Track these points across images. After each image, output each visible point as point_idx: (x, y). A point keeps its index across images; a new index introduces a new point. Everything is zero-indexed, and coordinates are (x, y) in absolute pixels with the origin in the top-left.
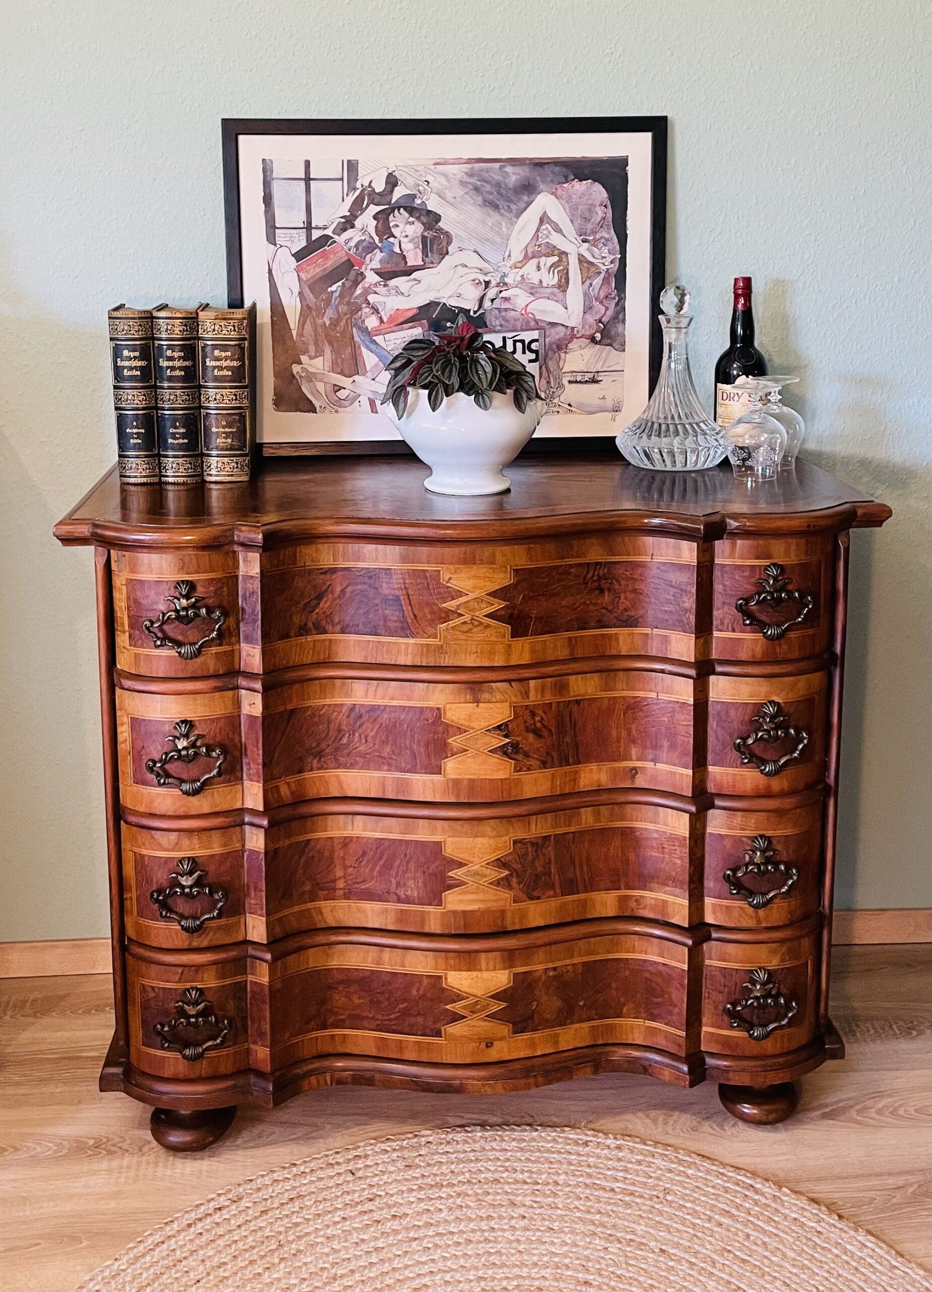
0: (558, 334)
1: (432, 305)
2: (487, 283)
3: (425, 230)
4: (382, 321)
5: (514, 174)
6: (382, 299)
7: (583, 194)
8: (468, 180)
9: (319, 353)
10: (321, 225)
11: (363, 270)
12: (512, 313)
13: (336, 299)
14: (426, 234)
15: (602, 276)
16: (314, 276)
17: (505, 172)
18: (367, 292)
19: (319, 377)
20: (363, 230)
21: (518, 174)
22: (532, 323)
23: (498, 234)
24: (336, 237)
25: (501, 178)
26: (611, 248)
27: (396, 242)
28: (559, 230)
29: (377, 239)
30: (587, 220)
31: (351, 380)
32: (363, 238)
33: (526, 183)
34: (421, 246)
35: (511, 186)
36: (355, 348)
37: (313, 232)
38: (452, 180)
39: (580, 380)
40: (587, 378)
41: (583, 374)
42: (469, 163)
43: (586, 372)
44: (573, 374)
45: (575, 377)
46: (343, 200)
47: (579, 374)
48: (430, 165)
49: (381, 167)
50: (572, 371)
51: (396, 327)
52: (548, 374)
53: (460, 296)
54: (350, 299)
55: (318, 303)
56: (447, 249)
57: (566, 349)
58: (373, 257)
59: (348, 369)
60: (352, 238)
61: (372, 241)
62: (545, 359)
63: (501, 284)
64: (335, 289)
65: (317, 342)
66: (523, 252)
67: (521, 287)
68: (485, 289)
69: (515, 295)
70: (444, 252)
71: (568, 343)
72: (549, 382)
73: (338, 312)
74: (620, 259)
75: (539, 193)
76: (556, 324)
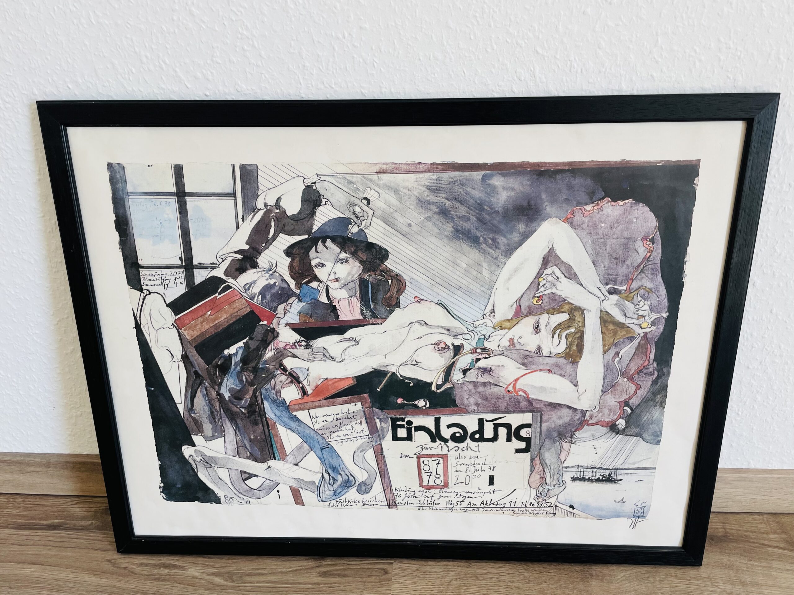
0: (560, 418)
1: (377, 374)
2: (458, 350)
3: (364, 271)
4: (304, 392)
5: (504, 188)
6: (305, 365)
7: (617, 221)
8: (432, 198)
9: (219, 432)
10: (207, 261)
11: (274, 324)
12: (495, 389)
13: (236, 364)
14: (366, 277)
15: (636, 343)
16: (202, 334)
17: (489, 185)
18: (280, 355)
19: (220, 462)
20: (271, 270)
21: (513, 189)
22: (524, 404)
23: (476, 279)
24: (231, 281)
25: (483, 196)
26: (654, 302)
27: (322, 287)
28: (571, 275)
29: (292, 283)
30: (619, 260)
31: (265, 465)
32: (272, 282)
33: (525, 204)
34: (358, 294)
35: (499, 207)
36: (268, 426)
37: (196, 272)
38: (406, 198)
39: (589, 478)
40: (600, 475)
41: (595, 470)
42: (433, 172)
43: (599, 468)
44: (579, 469)
45: (582, 473)
46: (238, 227)
47: (588, 470)
48: (371, 174)
49: (294, 175)
50: (578, 466)
51: (325, 401)
52: (543, 468)
53: (416, 364)
54: (258, 363)
55: (211, 370)
56: (398, 299)
57: (572, 437)
58: (288, 308)
59: (261, 452)
60: (254, 282)
61: (286, 286)
62: (540, 449)
63: (479, 350)
64: (235, 351)
65: (214, 419)
66: (515, 307)
67: (509, 354)
68: (455, 355)
69: (499, 366)
70: (394, 303)
71: (576, 430)
72: (543, 478)
73: (241, 381)
74: (667, 319)
75: (544, 220)
76: (560, 405)
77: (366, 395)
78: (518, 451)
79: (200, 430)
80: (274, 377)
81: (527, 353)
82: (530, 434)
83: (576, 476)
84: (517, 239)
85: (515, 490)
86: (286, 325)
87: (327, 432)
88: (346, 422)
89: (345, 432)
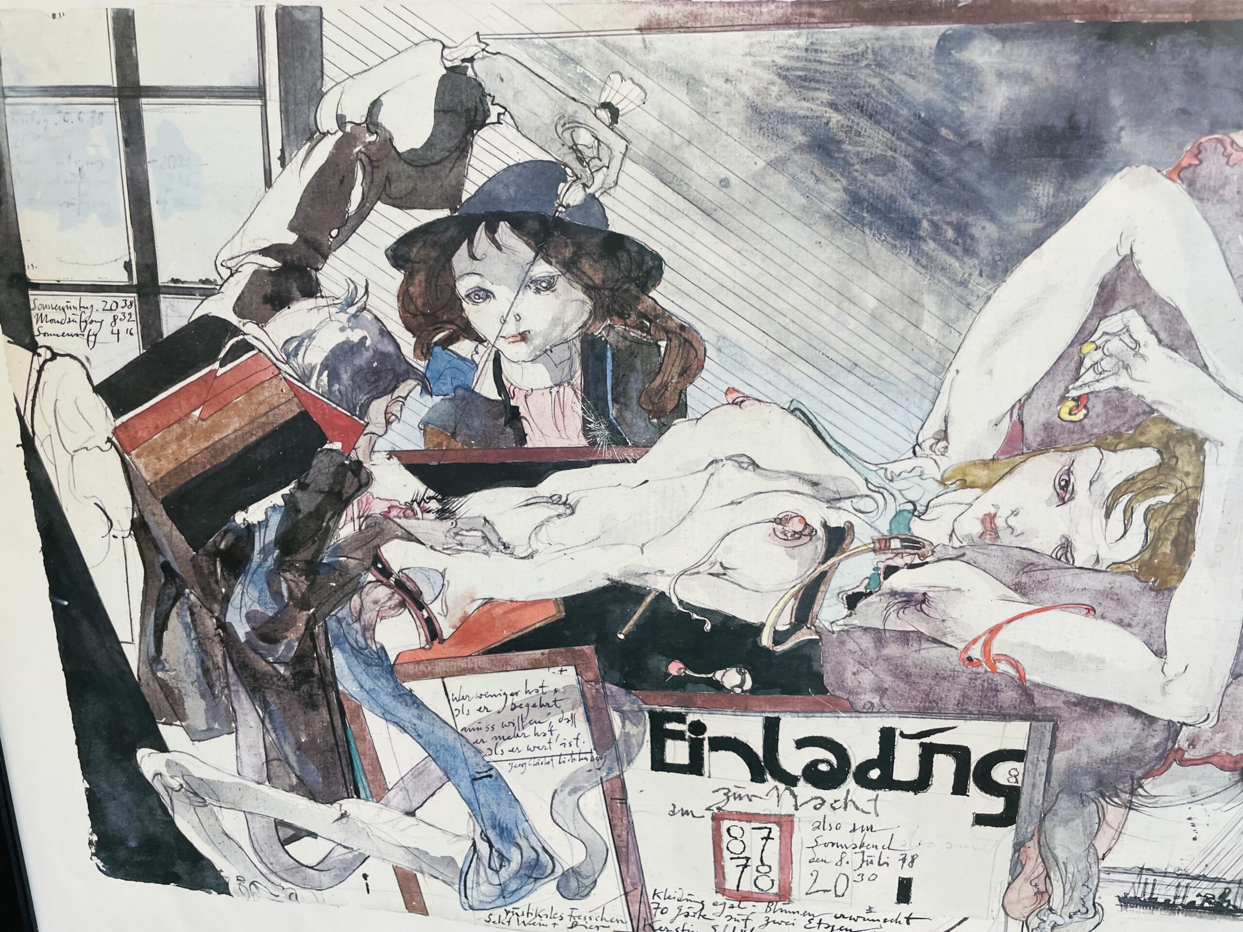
0: (1105, 739)
1: (620, 594)
3: (593, 313)
4: (433, 633)
5: (1000, 75)
6: (436, 560)
8: (791, 103)
9: (223, 720)
10: (191, 275)
11: (360, 452)
12: (933, 653)
13: (264, 551)
14: (599, 330)
16: (180, 468)
17: (958, 65)
18: (376, 532)
19: (226, 793)
20: (354, 306)
21: (1027, 78)
22: (1008, 697)
23: (901, 343)
24: (250, 329)
25: (936, 96)
27: (483, 357)
28: (1179, 339)
29: (407, 342)
31: (334, 810)
32: (355, 336)
33: (1059, 123)
34: (578, 380)
35: (982, 133)
36: (341, 712)
37: (166, 303)
38: (719, 102)
39: (1168, 901)
40: (1199, 895)
41: (1184, 882)
42: (799, 25)
43: (1196, 878)
44: (1144, 877)
45: (1150, 887)
46: (268, 183)
47: (1168, 880)
48: (623, 32)
49: (418, 38)
50: (1142, 869)
51: (485, 658)
52: (1046, 868)
53: (722, 572)
54: (319, 551)
55: (203, 561)
56: (682, 393)
57: (1133, 793)
58: (396, 409)
59: (324, 777)
60: (310, 335)
61: (390, 349)
62: (1042, 820)
63: (896, 544)
64: (262, 517)
65: (211, 686)
66: (1006, 425)
67: (980, 559)
68: (829, 554)
69: (948, 589)
70: (670, 406)
71: (1146, 776)
72: (1043, 894)
73: (276, 595)
75: (1111, 170)
76: (1109, 705)
77: (589, 649)
78: (981, 820)
79: (177, 712)
80: (359, 589)
81: (1031, 557)
82: (1020, 778)
83: (1132, 895)
84: (1027, 228)
85: (965, 919)
86: (391, 454)
87: (488, 736)
88: (535, 714)
89: (533, 741)
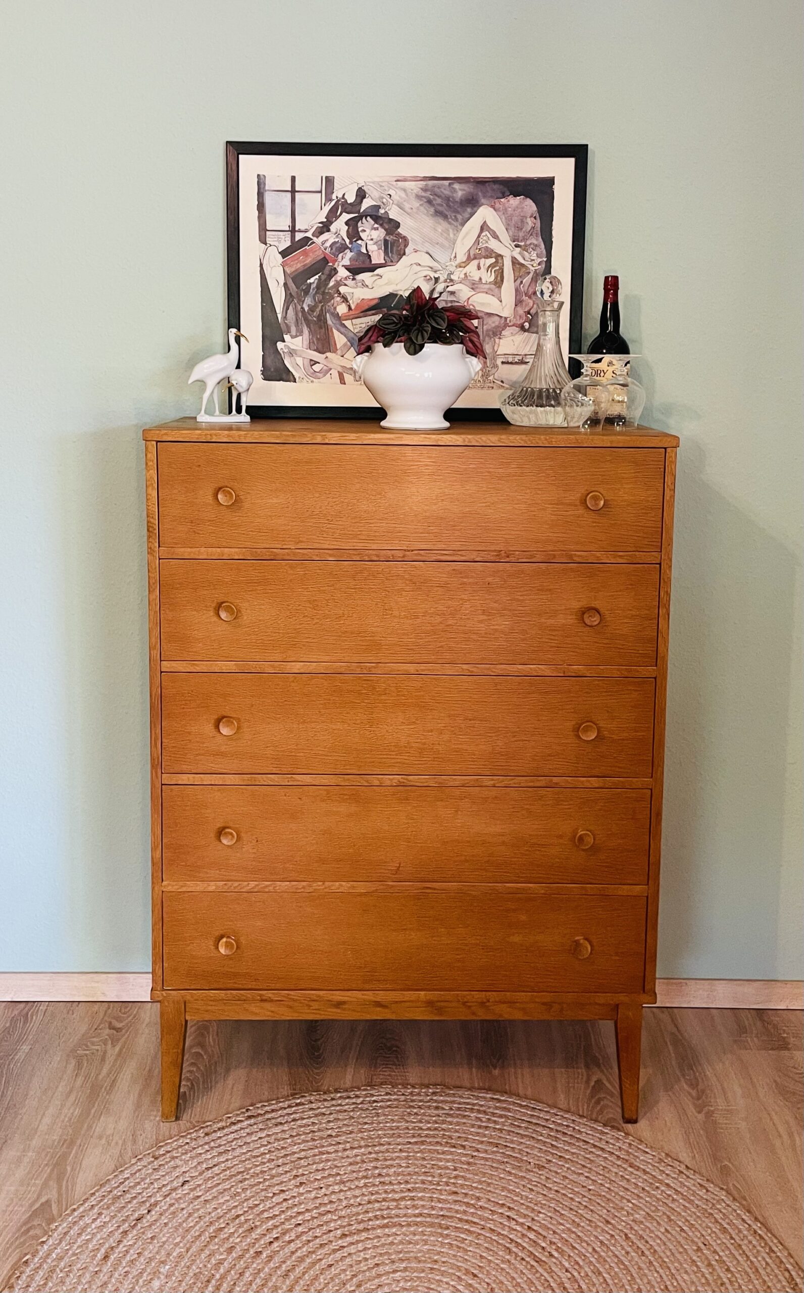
0: (494, 322)
1: (392, 296)
2: (437, 280)
3: (386, 235)
4: (350, 308)
5: (461, 190)
6: (351, 290)
7: (517, 207)
8: (423, 194)
9: (300, 333)
11: (336, 266)
13: (313, 289)
14: (387, 238)
15: (531, 276)
16: (296, 270)
17: (454, 188)
18: (338, 284)
19: (298, 353)
20: (337, 234)
21: (464, 190)
23: (446, 239)
24: (315, 239)
25: (450, 194)
26: (539, 252)
27: (364, 244)
28: (496, 237)
30: (519, 228)
31: (324, 356)
33: (471, 197)
34: (383, 248)
36: (328, 330)
37: (297, 234)
38: (411, 195)
39: (511, 362)
40: (517, 359)
42: (424, 181)
43: (516, 355)
44: (506, 356)
45: (507, 359)
47: (511, 356)
48: (392, 182)
54: (325, 289)
55: (299, 292)
56: (405, 250)
57: (500, 335)
58: (344, 256)
59: (323, 347)
60: (327, 240)
61: (344, 243)
63: (448, 280)
64: (313, 281)
65: (298, 324)
66: (467, 254)
67: (465, 283)
68: (435, 284)
69: (459, 290)
70: (402, 253)
71: (503, 330)
72: (485, 363)
73: (315, 300)
74: (546, 262)
75: (481, 206)
76: (493, 314)
79: (289, 332)
80: (333, 298)
81: (474, 282)
